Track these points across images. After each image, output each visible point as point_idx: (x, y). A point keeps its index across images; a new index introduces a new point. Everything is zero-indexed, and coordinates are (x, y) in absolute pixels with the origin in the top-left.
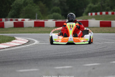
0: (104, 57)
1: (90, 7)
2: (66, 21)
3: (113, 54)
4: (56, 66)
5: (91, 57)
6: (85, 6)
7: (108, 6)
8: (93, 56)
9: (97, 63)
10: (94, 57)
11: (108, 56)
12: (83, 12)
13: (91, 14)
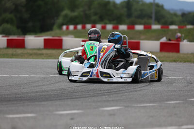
0: (90, 100)
1: (66, 16)
2: (24, 37)
3: (105, 95)
4: (9, 114)
5: (67, 99)
6: (57, 14)
7: (95, 14)
8: (70, 99)
9: (78, 109)
10: (72, 100)
11: (95, 99)
12: (53, 24)
13: (68, 28)
